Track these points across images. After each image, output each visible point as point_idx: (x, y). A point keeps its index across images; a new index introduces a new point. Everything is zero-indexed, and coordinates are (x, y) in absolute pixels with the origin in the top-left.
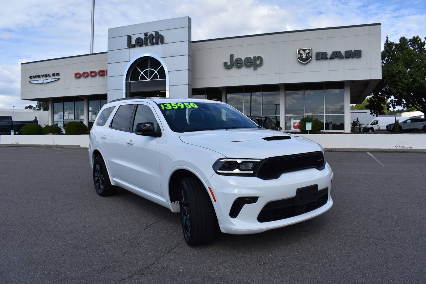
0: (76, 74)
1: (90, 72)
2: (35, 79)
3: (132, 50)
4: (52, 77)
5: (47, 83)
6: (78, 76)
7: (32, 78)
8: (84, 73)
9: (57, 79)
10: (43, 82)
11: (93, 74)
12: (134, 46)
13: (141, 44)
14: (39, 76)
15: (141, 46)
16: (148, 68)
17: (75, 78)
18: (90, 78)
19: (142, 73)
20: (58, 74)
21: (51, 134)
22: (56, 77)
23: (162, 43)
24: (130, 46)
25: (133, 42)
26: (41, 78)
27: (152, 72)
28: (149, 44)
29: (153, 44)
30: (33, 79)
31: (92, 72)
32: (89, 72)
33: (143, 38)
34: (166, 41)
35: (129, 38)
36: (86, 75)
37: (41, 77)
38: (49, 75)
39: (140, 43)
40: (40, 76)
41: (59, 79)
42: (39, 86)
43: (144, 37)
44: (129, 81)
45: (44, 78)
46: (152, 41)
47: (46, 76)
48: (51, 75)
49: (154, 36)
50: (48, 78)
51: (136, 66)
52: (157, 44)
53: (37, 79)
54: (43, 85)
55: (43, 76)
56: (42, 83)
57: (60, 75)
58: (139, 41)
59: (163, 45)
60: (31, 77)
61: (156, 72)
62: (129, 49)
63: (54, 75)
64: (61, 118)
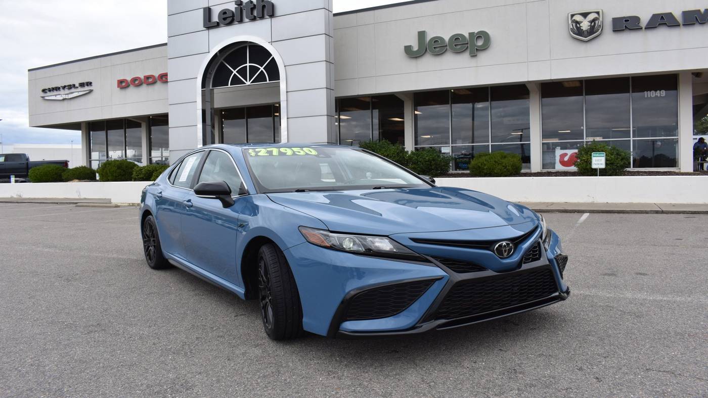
0: (120, 82)
1: (144, 76)
2: (52, 93)
3: (213, 32)
4: (80, 89)
5: (71, 99)
6: (123, 85)
7: (46, 92)
8: (134, 80)
9: (87, 92)
10: (64, 97)
11: (150, 80)
12: (217, 25)
13: (229, 21)
14: (57, 89)
15: (230, 23)
16: (246, 63)
17: (119, 89)
18: (144, 86)
19: (235, 72)
20: (89, 84)
21: (77, 180)
22: (87, 88)
23: (272, 15)
24: (209, 24)
25: (215, 18)
26: (62, 92)
27: (253, 70)
28: (246, 20)
29: (254, 19)
30: (49, 93)
31: (147, 78)
32: (142, 77)
33: (234, 10)
34: (279, 11)
35: (208, 12)
36: (137, 82)
37: (61, 89)
38: (74, 85)
39: (228, 19)
40: (59, 88)
41: (91, 91)
42: (58, 103)
43: (236, 8)
44: (211, 88)
45: (67, 91)
46: (252, 13)
47: (70, 87)
48: (77, 85)
49: (254, 5)
50: (73, 90)
51: (224, 60)
52: (262, 17)
53: (55, 93)
54: (65, 102)
55: (64, 87)
56: (64, 99)
57: (92, 84)
58: (225, 16)
59: (273, 19)
60: (44, 91)
61: (262, 69)
62: (207, 31)
63: (82, 85)
64: (103, 156)
